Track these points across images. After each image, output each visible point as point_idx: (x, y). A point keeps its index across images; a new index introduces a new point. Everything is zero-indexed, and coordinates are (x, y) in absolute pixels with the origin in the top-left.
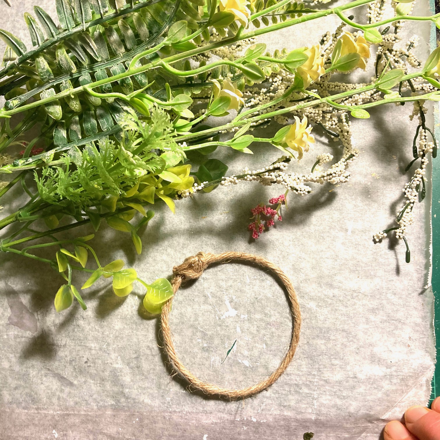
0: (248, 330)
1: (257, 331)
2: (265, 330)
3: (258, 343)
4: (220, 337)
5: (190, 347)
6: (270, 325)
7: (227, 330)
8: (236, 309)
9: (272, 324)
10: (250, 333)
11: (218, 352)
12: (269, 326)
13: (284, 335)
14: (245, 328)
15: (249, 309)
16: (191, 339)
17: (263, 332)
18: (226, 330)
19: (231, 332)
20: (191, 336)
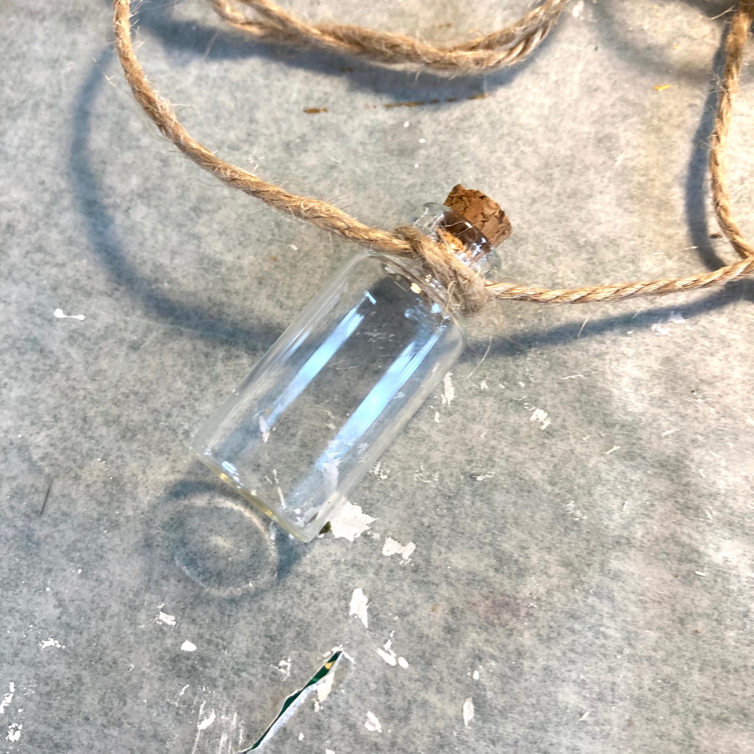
0: (403, 615)
1: (449, 630)
2: (484, 635)
3: (439, 691)
4: (267, 624)
5: (119, 641)
6: (515, 615)
7: (306, 596)
8: (368, 508)
9: (523, 612)
10: (410, 632)
11: (238, 692)
12: (506, 616)
13: (574, 675)
14: (392, 603)
15: (426, 520)
16: (134, 608)
17: (473, 638)
18: (299, 593)
19: (319, 611)
20: (137, 594)
